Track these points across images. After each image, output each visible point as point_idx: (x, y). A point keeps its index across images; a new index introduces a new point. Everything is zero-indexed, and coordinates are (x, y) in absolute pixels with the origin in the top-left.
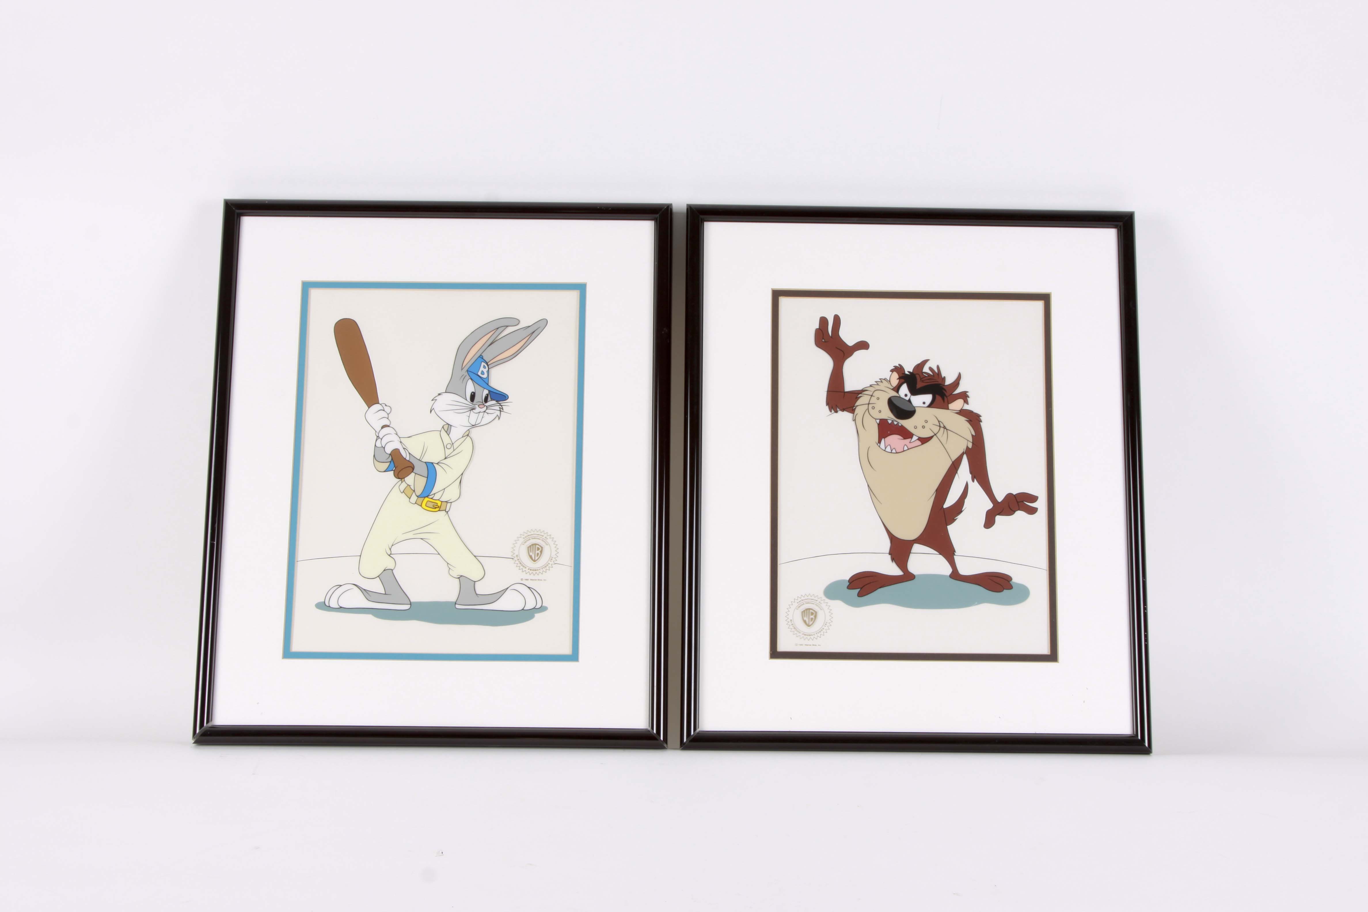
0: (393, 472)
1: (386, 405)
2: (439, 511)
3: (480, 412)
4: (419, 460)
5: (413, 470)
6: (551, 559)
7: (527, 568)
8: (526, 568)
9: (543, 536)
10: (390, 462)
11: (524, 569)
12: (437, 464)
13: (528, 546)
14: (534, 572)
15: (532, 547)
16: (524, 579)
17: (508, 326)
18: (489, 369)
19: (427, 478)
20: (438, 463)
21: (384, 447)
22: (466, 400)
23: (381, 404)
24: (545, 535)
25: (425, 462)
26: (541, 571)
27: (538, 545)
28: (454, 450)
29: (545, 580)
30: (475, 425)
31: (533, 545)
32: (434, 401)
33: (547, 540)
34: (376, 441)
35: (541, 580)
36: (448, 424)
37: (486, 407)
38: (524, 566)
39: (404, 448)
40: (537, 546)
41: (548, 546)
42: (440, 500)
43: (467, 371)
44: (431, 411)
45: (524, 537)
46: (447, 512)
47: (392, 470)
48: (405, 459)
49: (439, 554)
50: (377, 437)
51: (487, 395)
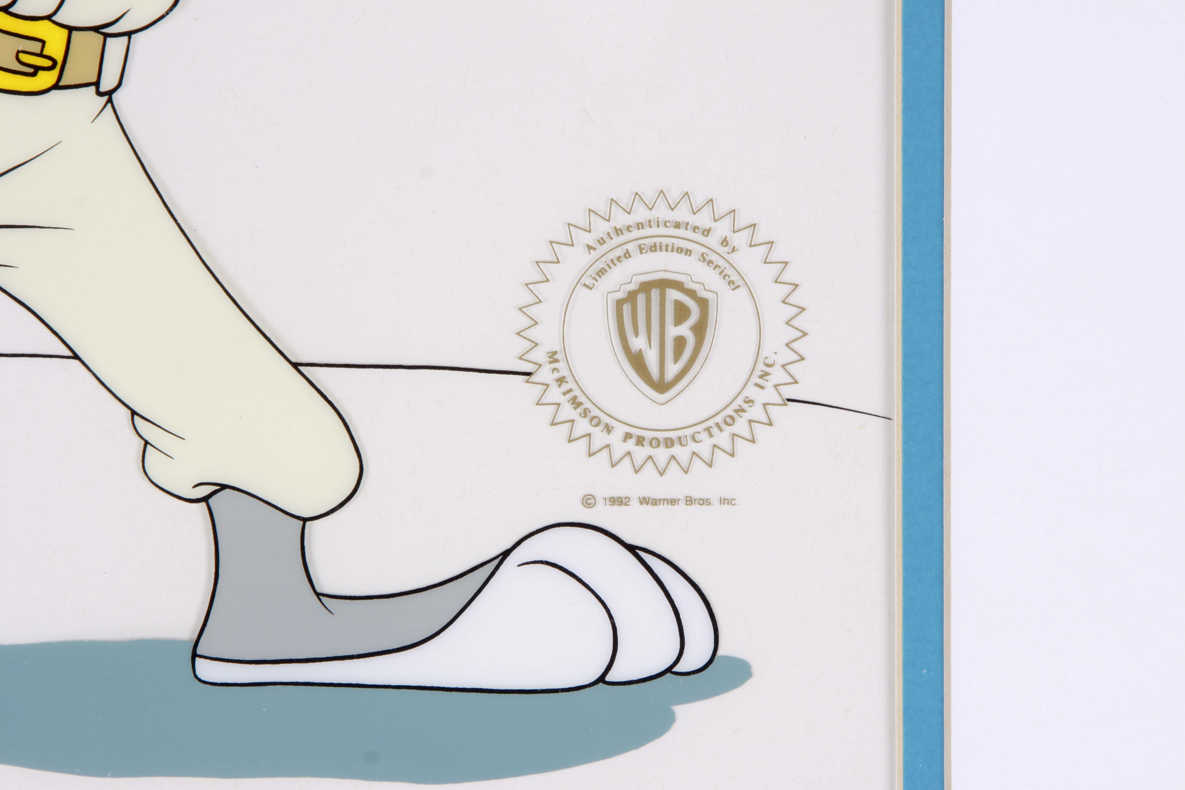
2: (56, 86)
6: (764, 375)
7: (620, 430)
8: (608, 429)
9: (707, 232)
11: (600, 438)
13: (621, 295)
14: (662, 454)
15: (641, 299)
16: (600, 496)
24: (722, 229)
26: (704, 448)
27: (678, 285)
29: (726, 501)
31: (646, 287)
33: (732, 257)
35: (706, 502)
38: (595, 421)
40: (673, 295)
41: (742, 292)
42: (63, 17)
45: (590, 239)
46: (110, 93)
49: (76, 357)
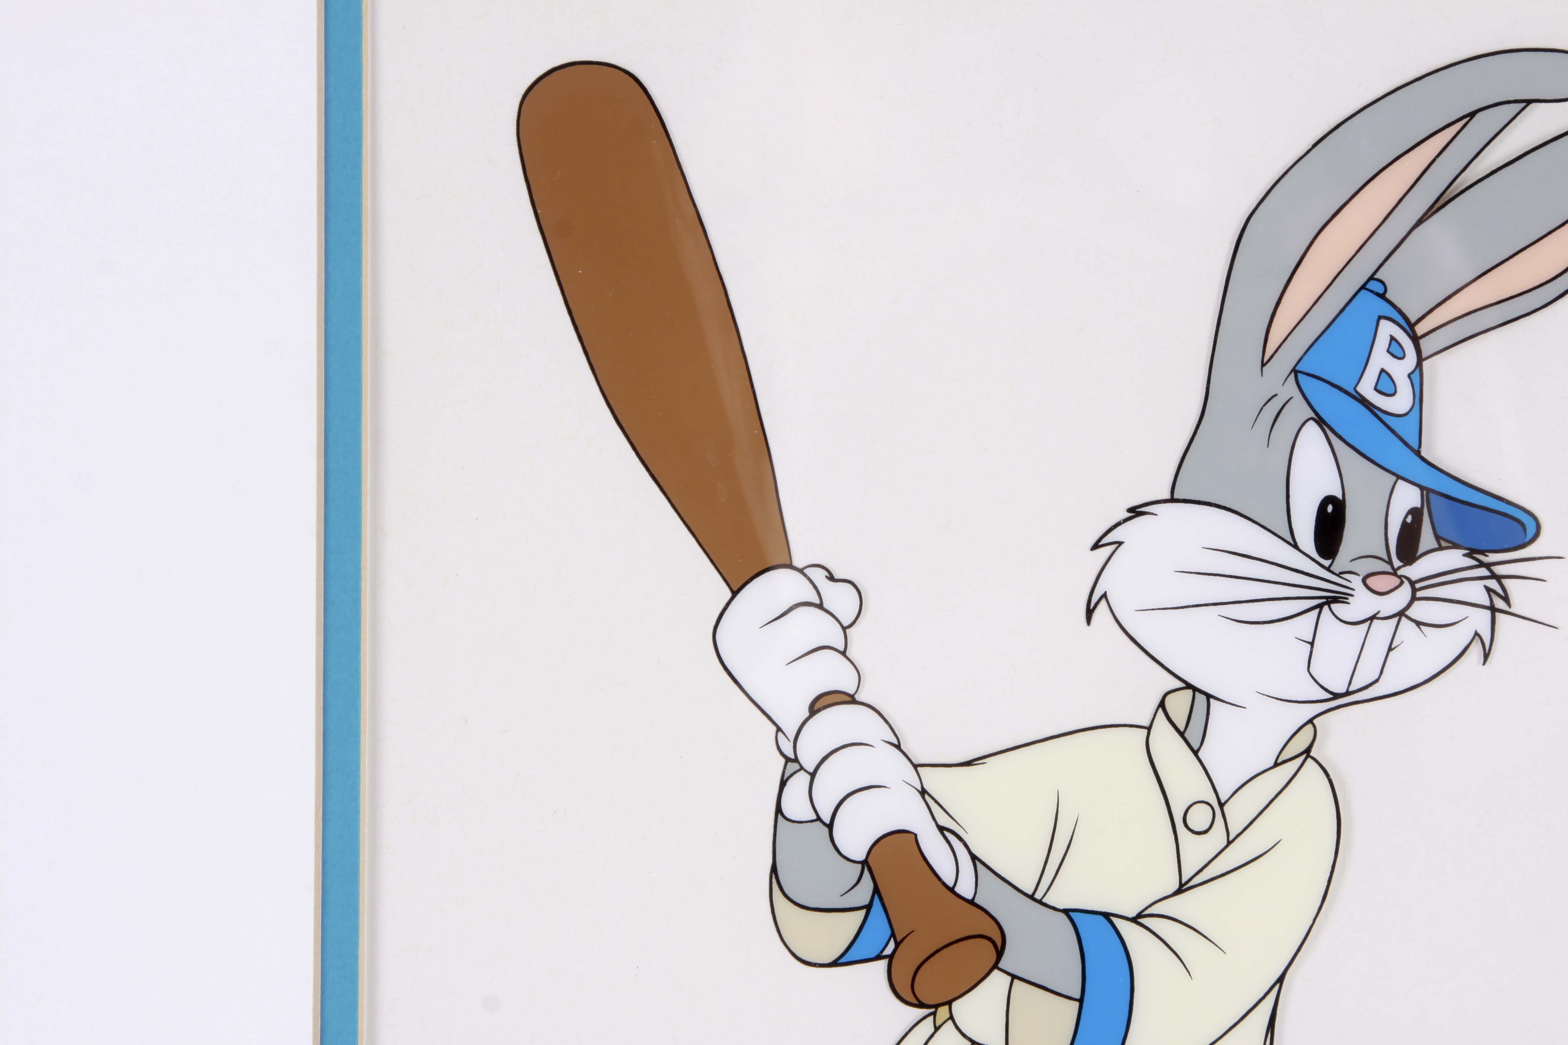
0: (882, 964)
1: (831, 578)
3: (1373, 618)
4: (1032, 897)
5: (1000, 953)
10: (868, 907)
12: (1134, 920)
17: (1529, 102)
18: (1420, 360)
19: (1081, 1001)
20: (1140, 915)
21: (827, 819)
22: (1295, 546)
23: (801, 571)
25: (1066, 912)
28: (1229, 843)
30: (1348, 693)
32: (1105, 551)
34: (783, 784)
36: (1189, 686)
37: (1406, 588)
39: (941, 829)
43: (1295, 371)
44: (1090, 613)
47: (879, 957)
48: (952, 890)
50: (788, 760)
51: (1415, 513)
